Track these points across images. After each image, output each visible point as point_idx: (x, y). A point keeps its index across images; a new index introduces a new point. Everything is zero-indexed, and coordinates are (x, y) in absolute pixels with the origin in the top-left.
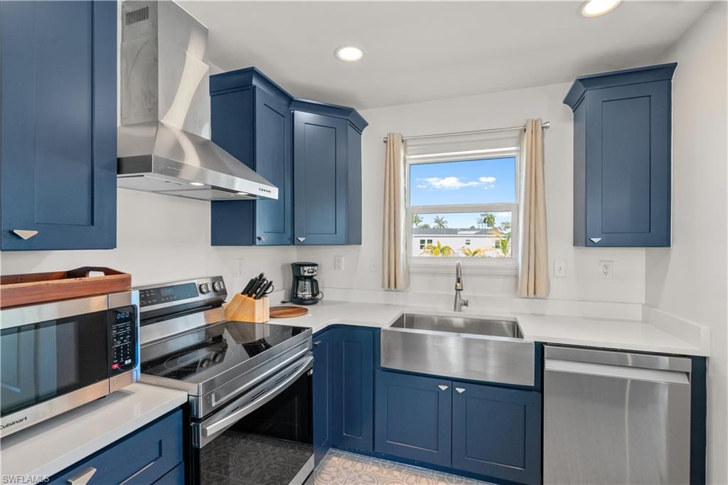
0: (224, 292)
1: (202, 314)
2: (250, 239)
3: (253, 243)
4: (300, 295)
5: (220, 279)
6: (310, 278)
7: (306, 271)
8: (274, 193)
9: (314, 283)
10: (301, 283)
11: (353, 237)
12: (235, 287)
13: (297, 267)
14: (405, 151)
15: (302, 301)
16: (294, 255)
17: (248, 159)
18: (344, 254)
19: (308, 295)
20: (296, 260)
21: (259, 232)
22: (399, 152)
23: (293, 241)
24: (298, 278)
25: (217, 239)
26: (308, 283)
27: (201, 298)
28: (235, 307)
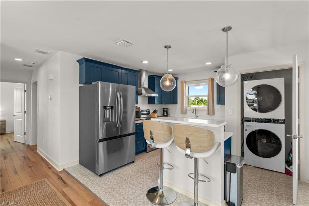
0: (150, 112)
1: (146, 115)
2: (154, 103)
3: (154, 104)
4: (164, 115)
5: (149, 110)
7: (165, 110)
8: (157, 95)
10: (164, 112)
12: (151, 111)
13: (164, 109)
14: (186, 84)
17: (153, 90)
19: (166, 114)
22: (184, 85)
24: (164, 111)
25: (149, 103)
26: (166, 112)
27: (146, 112)
28: (152, 115)
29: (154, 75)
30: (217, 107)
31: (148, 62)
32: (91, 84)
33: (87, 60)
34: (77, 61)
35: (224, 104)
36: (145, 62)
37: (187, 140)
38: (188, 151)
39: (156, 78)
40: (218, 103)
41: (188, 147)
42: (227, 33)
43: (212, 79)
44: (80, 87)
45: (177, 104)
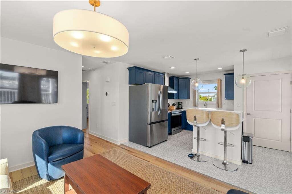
0: (169, 105)
3: (173, 99)
5: (169, 103)
6: (181, 104)
7: (180, 103)
8: (176, 92)
9: (182, 105)
10: (179, 105)
11: (188, 98)
15: (180, 108)
16: (178, 101)
17: (173, 88)
18: (187, 101)
19: (180, 107)
20: (178, 102)
21: (174, 97)
23: (178, 98)
25: (169, 98)
26: (180, 105)
28: (171, 107)
29: (174, 77)
30: (225, 101)
31: (175, 68)
32: (142, 85)
33: (136, 68)
34: (128, 68)
35: (234, 99)
36: (173, 68)
37: (223, 120)
38: (223, 127)
39: (175, 79)
40: (226, 98)
41: (223, 124)
42: (243, 53)
43: (220, 79)
44: (129, 87)
45: (190, 99)
